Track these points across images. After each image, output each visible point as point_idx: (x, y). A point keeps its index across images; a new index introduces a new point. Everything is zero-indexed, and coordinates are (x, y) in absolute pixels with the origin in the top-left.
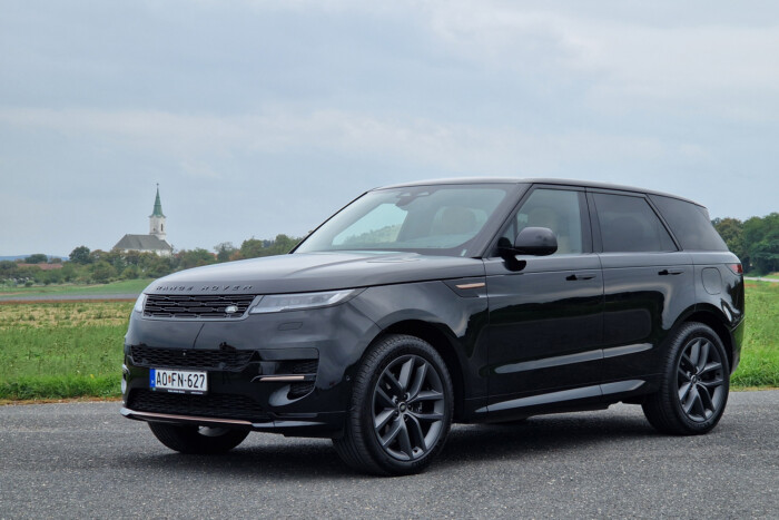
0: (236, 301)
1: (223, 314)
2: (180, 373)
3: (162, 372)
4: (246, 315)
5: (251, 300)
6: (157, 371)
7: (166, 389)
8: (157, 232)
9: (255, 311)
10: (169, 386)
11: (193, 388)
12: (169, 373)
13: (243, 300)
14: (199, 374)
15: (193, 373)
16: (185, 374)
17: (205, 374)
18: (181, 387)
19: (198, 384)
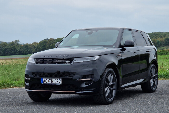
0: (69, 59)
1: (65, 63)
2: (52, 79)
3: (45, 79)
4: (72, 63)
5: (73, 59)
6: (43, 79)
7: (47, 84)
9: (75, 62)
10: (48, 83)
11: (56, 83)
12: (48, 79)
13: (71, 59)
14: (59, 79)
15: (57, 79)
16: (54, 79)
17: (61, 79)
18: (52, 83)
19: (59, 82)
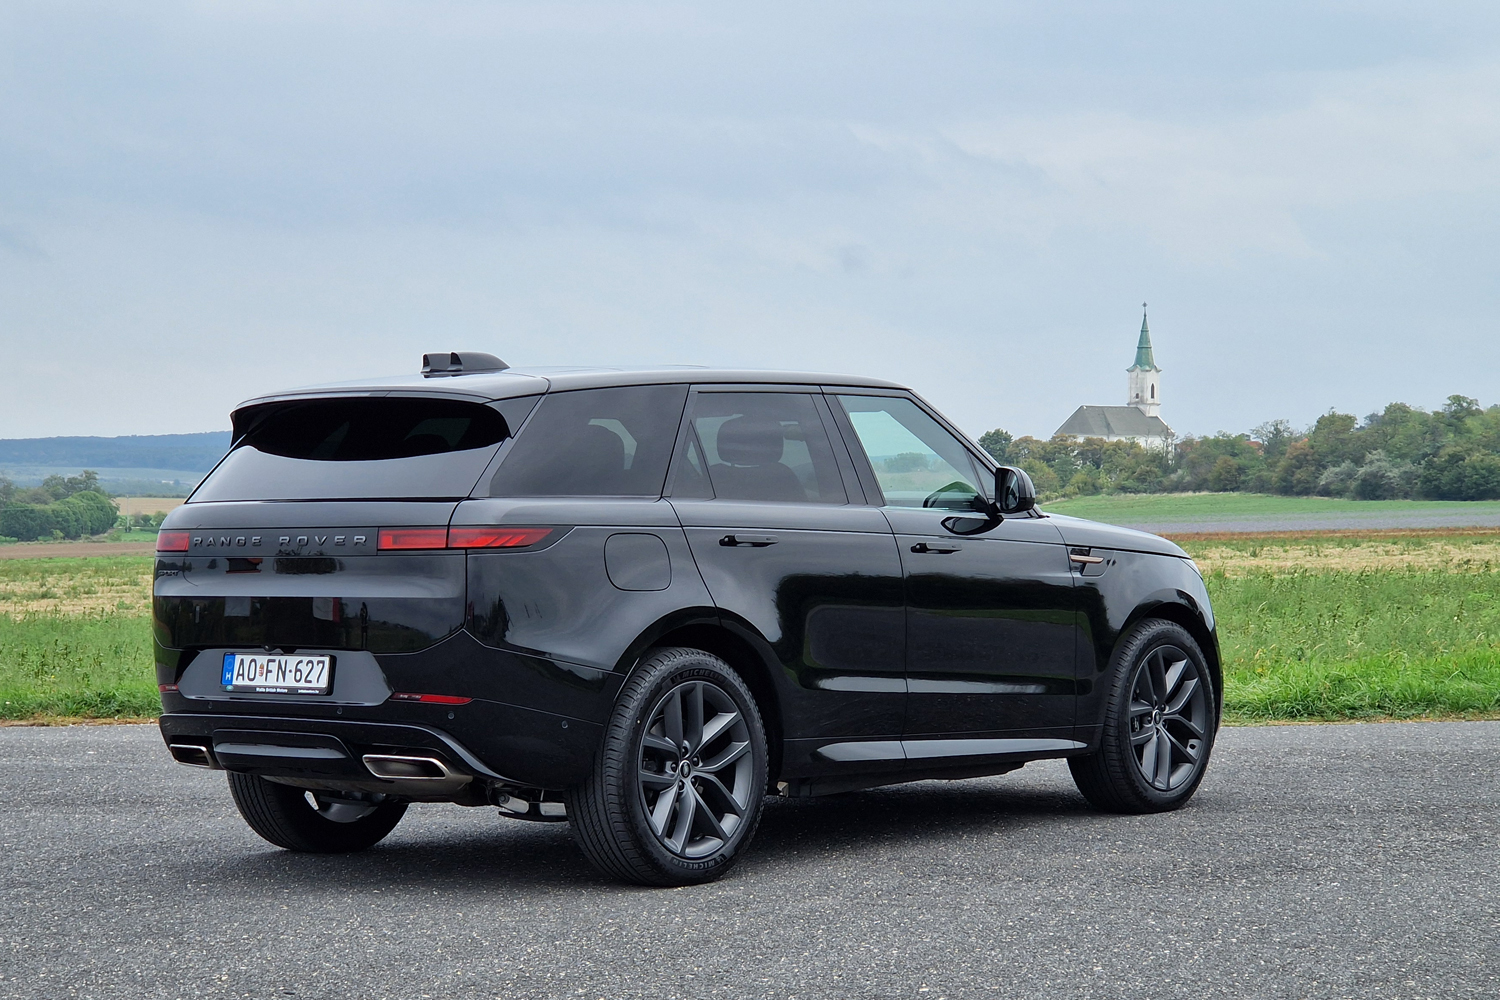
8: (1142, 402)
